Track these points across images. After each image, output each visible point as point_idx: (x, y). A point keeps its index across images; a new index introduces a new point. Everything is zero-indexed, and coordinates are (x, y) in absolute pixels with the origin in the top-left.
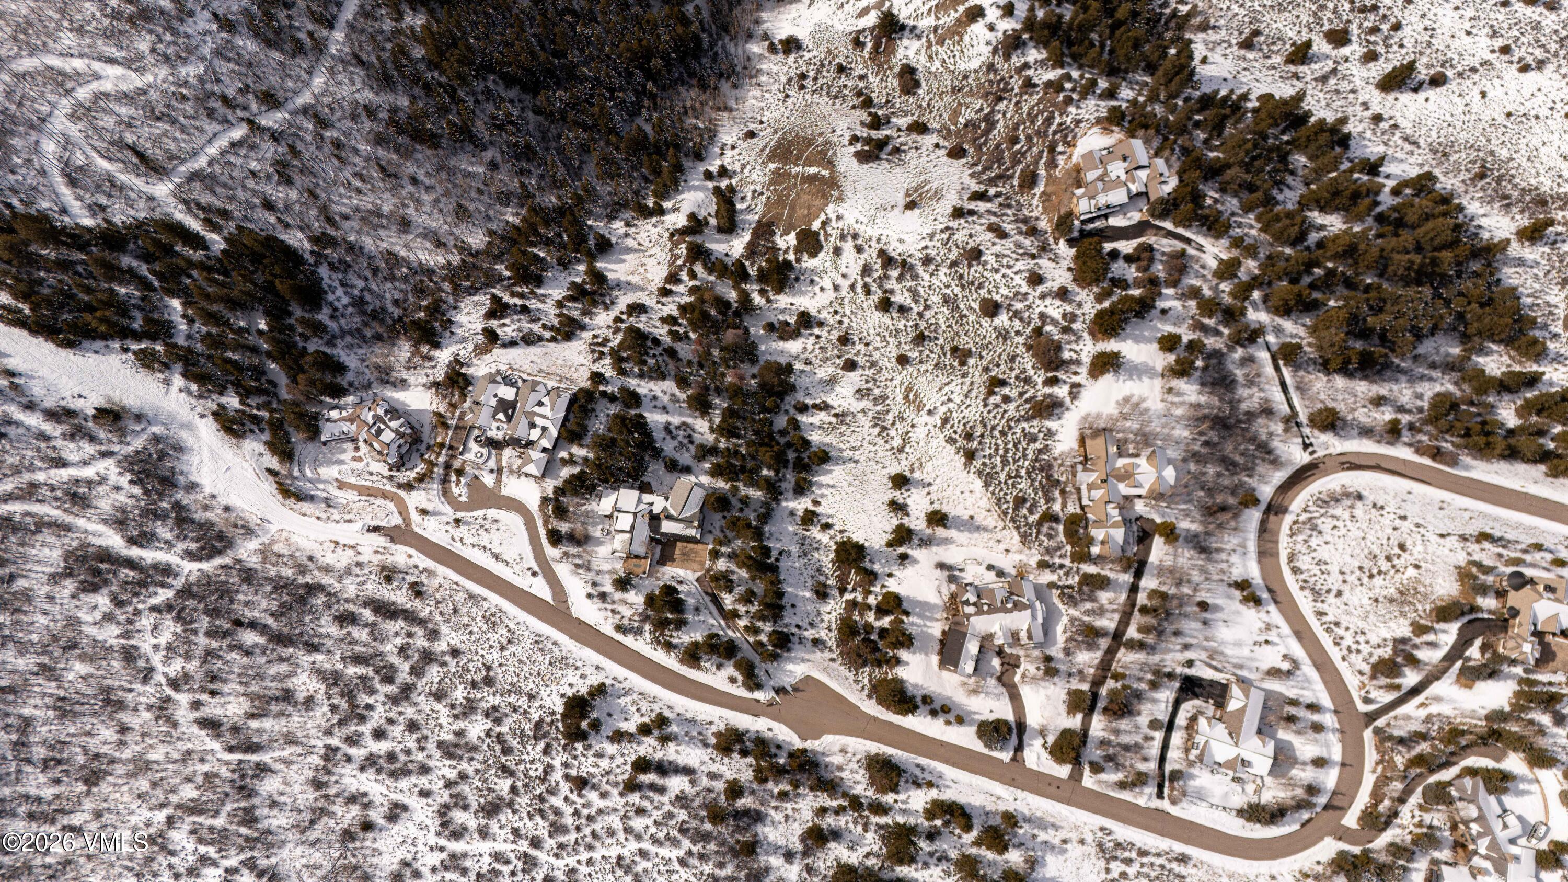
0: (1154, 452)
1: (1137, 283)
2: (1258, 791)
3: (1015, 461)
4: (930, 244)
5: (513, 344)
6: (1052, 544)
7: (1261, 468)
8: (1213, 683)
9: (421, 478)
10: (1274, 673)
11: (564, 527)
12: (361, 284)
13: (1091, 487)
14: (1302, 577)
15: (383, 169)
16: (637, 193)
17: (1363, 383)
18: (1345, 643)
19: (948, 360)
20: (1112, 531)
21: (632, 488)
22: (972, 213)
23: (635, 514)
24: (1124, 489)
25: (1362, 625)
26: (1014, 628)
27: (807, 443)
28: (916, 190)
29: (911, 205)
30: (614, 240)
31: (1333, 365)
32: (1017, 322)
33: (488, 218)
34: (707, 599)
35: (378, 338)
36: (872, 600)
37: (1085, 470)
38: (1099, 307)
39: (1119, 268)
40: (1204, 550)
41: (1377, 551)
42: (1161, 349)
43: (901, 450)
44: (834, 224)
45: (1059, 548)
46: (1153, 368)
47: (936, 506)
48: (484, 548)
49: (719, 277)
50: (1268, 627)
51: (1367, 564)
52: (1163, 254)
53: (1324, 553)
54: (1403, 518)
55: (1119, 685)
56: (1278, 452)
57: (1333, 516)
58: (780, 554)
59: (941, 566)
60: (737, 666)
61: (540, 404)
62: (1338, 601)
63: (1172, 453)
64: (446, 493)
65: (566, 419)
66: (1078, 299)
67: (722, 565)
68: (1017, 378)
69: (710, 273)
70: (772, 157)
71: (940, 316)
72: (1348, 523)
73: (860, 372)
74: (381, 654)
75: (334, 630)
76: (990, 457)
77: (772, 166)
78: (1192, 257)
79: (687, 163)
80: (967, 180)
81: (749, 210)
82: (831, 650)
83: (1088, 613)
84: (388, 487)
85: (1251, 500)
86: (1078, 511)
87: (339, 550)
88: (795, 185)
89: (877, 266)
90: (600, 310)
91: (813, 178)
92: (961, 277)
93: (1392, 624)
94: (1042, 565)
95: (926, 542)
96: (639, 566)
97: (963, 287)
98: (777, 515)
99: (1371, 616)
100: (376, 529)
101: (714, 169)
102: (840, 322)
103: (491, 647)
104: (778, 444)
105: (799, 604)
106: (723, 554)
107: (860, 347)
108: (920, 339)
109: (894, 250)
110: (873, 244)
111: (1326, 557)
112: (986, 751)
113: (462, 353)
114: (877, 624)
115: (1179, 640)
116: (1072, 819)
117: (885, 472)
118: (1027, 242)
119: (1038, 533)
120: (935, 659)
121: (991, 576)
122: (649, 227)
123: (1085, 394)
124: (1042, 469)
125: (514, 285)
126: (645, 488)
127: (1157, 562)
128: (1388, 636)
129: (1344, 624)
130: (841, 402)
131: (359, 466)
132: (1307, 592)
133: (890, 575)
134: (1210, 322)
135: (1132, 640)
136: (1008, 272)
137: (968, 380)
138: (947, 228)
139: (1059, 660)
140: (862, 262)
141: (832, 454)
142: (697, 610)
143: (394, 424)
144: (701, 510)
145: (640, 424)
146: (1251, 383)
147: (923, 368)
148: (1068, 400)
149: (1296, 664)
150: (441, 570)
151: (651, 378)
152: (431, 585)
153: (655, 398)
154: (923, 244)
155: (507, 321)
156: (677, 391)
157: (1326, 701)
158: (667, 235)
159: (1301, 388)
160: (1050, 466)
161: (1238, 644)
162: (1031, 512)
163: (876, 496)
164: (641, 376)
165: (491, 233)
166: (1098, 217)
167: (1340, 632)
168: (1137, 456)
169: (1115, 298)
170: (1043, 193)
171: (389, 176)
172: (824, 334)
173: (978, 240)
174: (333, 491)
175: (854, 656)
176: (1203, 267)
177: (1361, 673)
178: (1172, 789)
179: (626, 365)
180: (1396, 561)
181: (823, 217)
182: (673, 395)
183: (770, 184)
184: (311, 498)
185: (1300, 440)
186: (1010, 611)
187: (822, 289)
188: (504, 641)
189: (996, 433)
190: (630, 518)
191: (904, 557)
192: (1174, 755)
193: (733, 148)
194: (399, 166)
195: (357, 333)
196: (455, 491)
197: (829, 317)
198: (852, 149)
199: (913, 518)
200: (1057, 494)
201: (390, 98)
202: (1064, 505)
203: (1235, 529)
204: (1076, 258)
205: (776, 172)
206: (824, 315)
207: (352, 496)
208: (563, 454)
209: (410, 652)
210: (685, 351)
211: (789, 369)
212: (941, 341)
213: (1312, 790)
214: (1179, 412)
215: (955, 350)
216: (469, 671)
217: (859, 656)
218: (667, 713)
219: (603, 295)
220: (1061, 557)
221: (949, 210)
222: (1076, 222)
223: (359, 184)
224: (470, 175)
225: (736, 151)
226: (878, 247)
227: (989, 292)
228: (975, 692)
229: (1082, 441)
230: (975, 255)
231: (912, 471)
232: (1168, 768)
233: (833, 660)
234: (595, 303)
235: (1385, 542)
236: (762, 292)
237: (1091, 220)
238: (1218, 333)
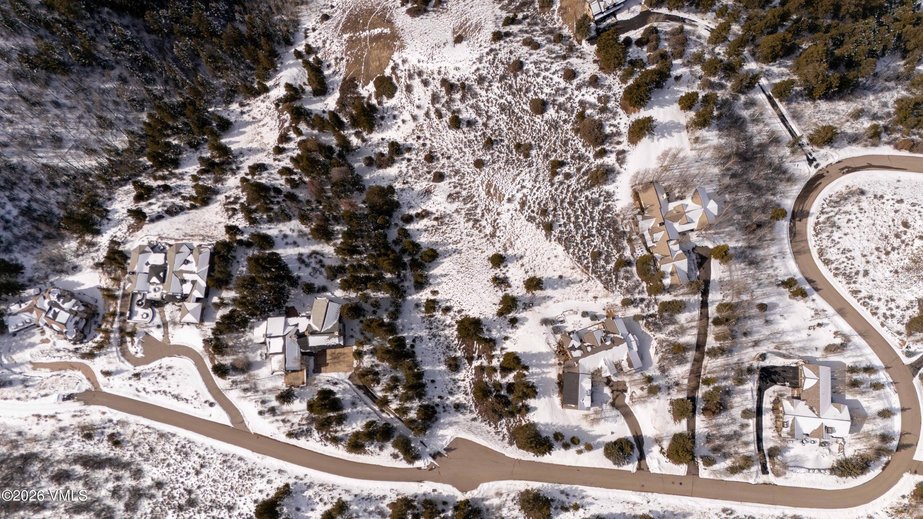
0: (696, 191)
1: (651, 61)
2: (841, 449)
3: (586, 224)
4: (480, 66)
5: (159, 217)
6: (631, 283)
7: (781, 187)
8: (785, 369)
9: (101, 346)
10: (830, 349)
11: (227, 360)
12: (25, 196)
13: (652, 231)
14: (834, 266)
15: (26, 100)
16: (245, 79)
17: (842, 103)
18: (881, 312)
19: (514, 155)
20: (678, 263)
21: (279, 315)
22: (508, 34)
23: (284, 337)
24: (679, 227)
25: (890, 293)
26: (616, 360)
27: (417, 246)
28: (460, 28)
29: (459, 40)
30: (232, 119)
31: (816, 94)
32: (562, 113)
33: (128, 122)
34: (361, 392)
35: (48, 237)
36: (495, 363)
37: (644, 218)
38: (624, 86)
39: (634, 52)
40: (753, 263)
41: (886, 232)
42: (682, 108)
43: (493, 235)
44: (401, 67)
45: (637, 287)
46: (679, 124)
47: (531, 274)
48: (165, 392)
49: (321, 130)
50: (817, 313)
51: (882, 244)
52: (666, 33)
53: (846, 243)
54: (901, 201)
55: (711, 388)
56: (791, 171)
57: (845, 212)
58: (414, 341)
59: (546, 322)
60: (395, 445)
61: (186, 262)
62: (866, 279)
63: (710, 189)
64: (125, 353)
65: (211, 269)
66: (607, 83)
67: (367, 361)
68: (572, 157)
69: (313, 128)
70: (344, 31)
71: (501, 122)
72: (859, 215)
73: (447, 181)
74: (98, 500)
75: (53, 488)
76: (565, 225)
77: (346, 36)
78: (689, 32)
79: (280, 50)
80: (499, 12)
81: (335, 73)
82: (471, 412)
83: (671, 334)
84: (75, 359)
85: (780, 213)
86: (645, 252)
87: (42, 422)
88: (366, 46)
89: (443, 94)
90: (229, 175)
91: (379, 37)
92: (511, 87)
93: (914, 288)
94: (626, 303)
95: (528, 306)
96: (298, 378)
97: (514, 95)
98: (407, 308)
99: (896, 285)
100: (70, 397)
101: (301, 48)
102: (424, 145)
103: (188, 474)
104: (394, 252)
105: (439, 378)
106: (366, 353)
107: (443, 161)
108: (489, 143)
109: (453, 77)
110: (436, 76)
111: (848, 246)
112: (615, 467)
113: (119, 234)
114: (504, 381)
115: (750, 338)
116: (698, 508)
117: (484, 255)
118: (557, 48)
119: (617, 278)
120: (557, 399)
121: (587, 322)
122: (259, 103)
123: (629, 158)
124: (608, 226)
125: (156, 171)
126: (291, 313)
127: (717, 279)
128: (913, 298)
129: (876, 297)
130: (438, 207)
131: (47, 346)
132: (840, 278)
133: (506, 338)
134: (714, 79)
135: (713, 348)
136: (547, 74)
137: (534, 168)
138: (492, 50)
139: (658, 377)
140: (430, 93)
141: (441, 249)
142: (354, 404)
143: (67, 306)
144: (340, 320)
145: (275, 260)
146: (756, 120)
147: (496, 166)
148: (617, 166)
149: (847, 339)
150: (132, 418)
151: (279, 221)
152: (126, 433)
153: (285, 236)
154: (475, 67)
155: (153, 201)
156: (303, 228)
157: (877, 362)
158: (273, 106)
159: (796, 116)
160: (615, 222)
161: (797, 330)
162: (607, 262)
163: (481, 277)
164: (270, 220)
165: (131, 133)
166: (608, 16)
167: (875, 303)
168: (682, 198)
169: (636, 76)
170: (561, 8)
171: (34, 104)
172: (413, 157)
173: (517, 55)
174: (29, 372)
175: (491, 413)
176: (699, 37)
177: (899, 333)
178: (773, 464)
179: (257, 216)
180: (904, 237)
181: (391, 64)
182: (300, 231)
183: (347, 50)
184: (10, 383)
185: (805, 157)
186: (610, 347)
187: (404, 121)
188: (198, 467)
189: (566, 205)
190: (280, 341)
191: (514, 322)
192: (768, 433)
193: (314, 30)
194: (40, 95)
195: (31, 238)
196: (132, 349)
197: (414, 142)
198: (404, 9)
199: (514, 287)
200: (625, 243)
201: (20, 41)
202: (633, 251)
203: (772, 240)
204: (598, 52)
205: (350, 40)
206: (410, 141)
207: (45, 373)
208: (215, 300)
209: (121, 492)
210: (302, 194)
211: (391, 190)
212: (506, 141)
213: (885, 438)
214: (708, 155)
215: (518, 146)
216: (174, 497)
217: (495, 411)
218: (346, 498)
219: (230, 163)
220: (639, 293)
221: (490, 36)
222: (593, 24)
223: (9, 116)
224: (104, 92)
225: (317, 32)
226: (440, 77)
227: (536, 94)
228: (595, 421)
229: (636, 195)
230: (518, 66)
231: (505, 250)
232: (767, 445)
233: (474, 419)
234: (224, 171)
235: (891, 223)
236: (358, 134)
237: (604, 19)
238: (722, 86)
